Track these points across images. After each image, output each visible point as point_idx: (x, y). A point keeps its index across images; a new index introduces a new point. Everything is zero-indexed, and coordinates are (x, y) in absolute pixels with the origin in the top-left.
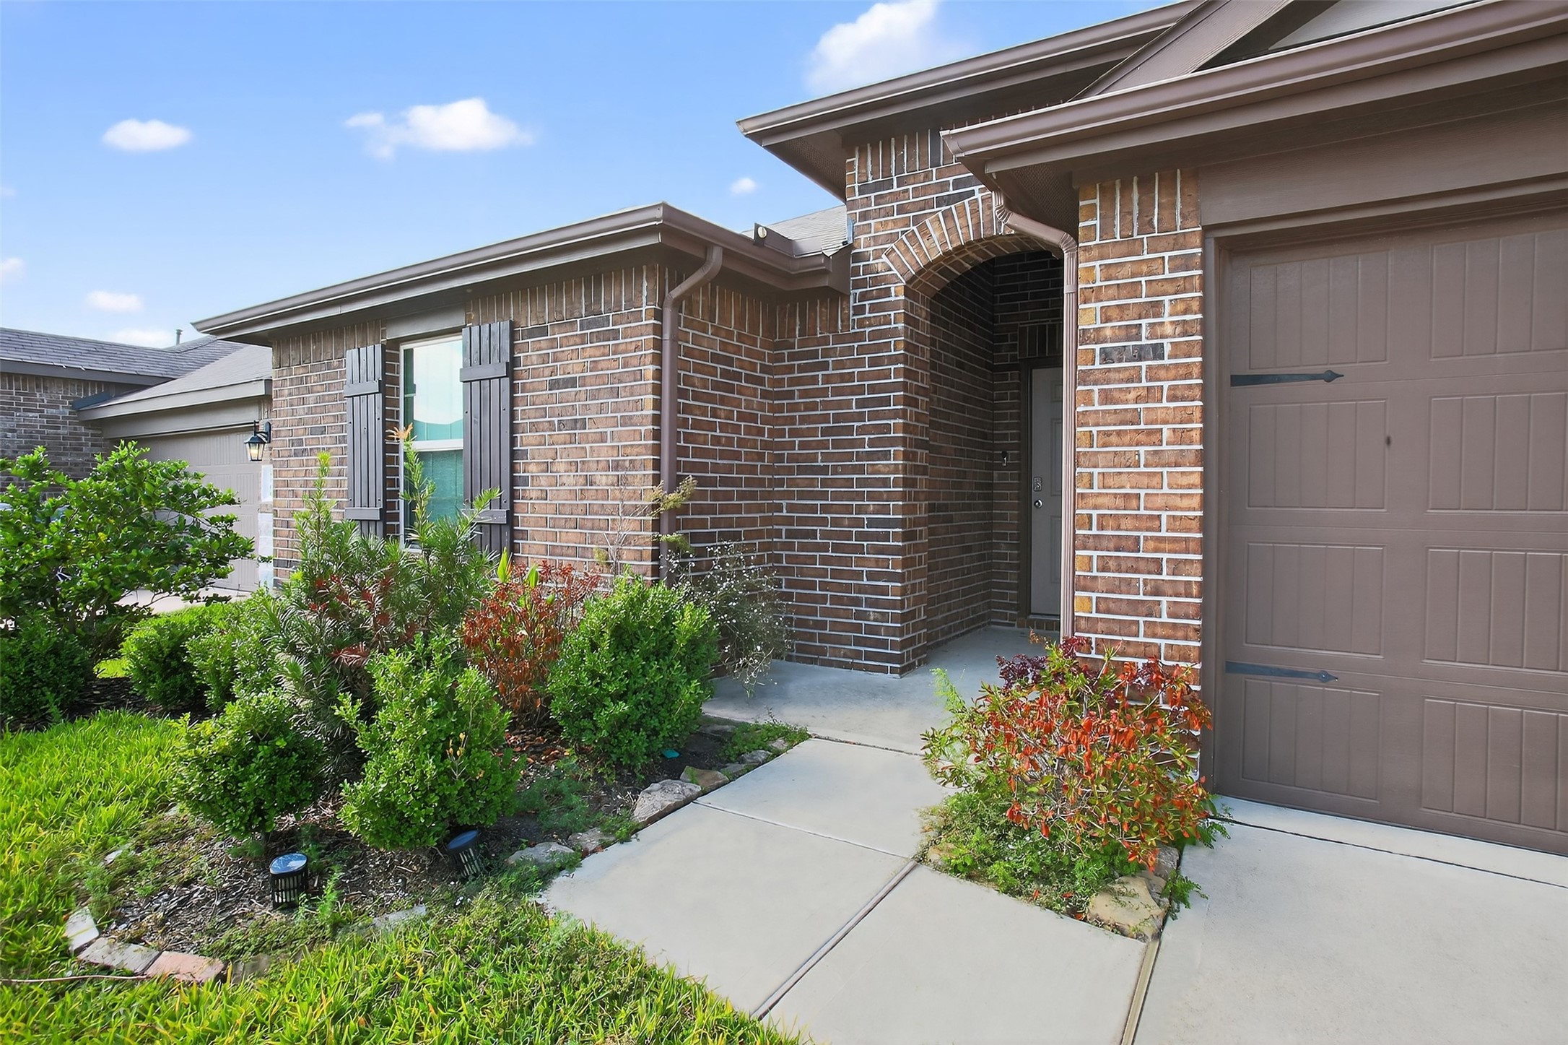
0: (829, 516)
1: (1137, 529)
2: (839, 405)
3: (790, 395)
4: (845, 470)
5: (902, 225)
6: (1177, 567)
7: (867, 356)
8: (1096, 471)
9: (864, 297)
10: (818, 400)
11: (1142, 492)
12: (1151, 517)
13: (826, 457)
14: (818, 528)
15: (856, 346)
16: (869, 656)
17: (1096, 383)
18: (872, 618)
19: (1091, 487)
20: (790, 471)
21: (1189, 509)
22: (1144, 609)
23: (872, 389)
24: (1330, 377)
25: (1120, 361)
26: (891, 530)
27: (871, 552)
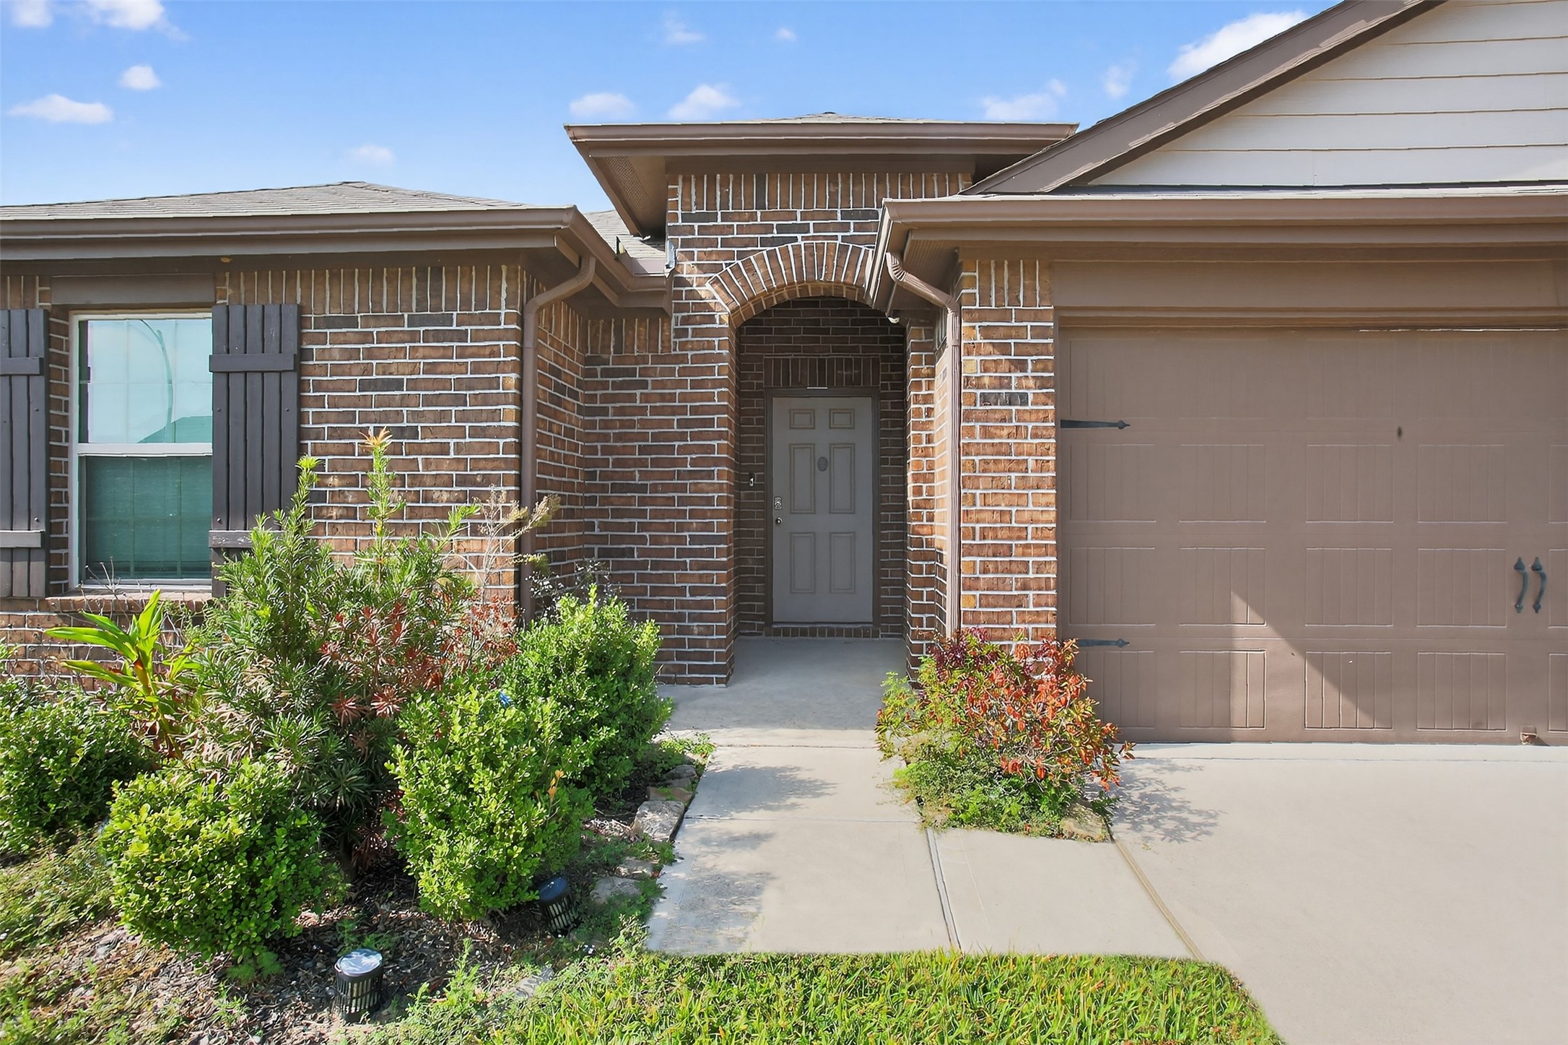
0: (647, 534)
1: (1010, 538)
2: (660, 424)
3: (604, 411)
4: (666, 488)
5: (726, 257)
6: (1040, 567)
7: (689, 378)
8: (978, 492)
9: (686, 320)
10: (635, 418)
11: (1014, 510)
12: (1020, 528)
13: (644, 475)
14: (635, 546)
15: (677, 369)
16: (693, 669)
17: (977, 421)
18: (696, 632)
19: (974, 505)
20: (603, 488)
21: (1047, 522)
22: (1015, 602)
23: (695, 410)
24: (1122, 425)
25: (996, 404)
26: (715, 546)
27: (695, 568)
